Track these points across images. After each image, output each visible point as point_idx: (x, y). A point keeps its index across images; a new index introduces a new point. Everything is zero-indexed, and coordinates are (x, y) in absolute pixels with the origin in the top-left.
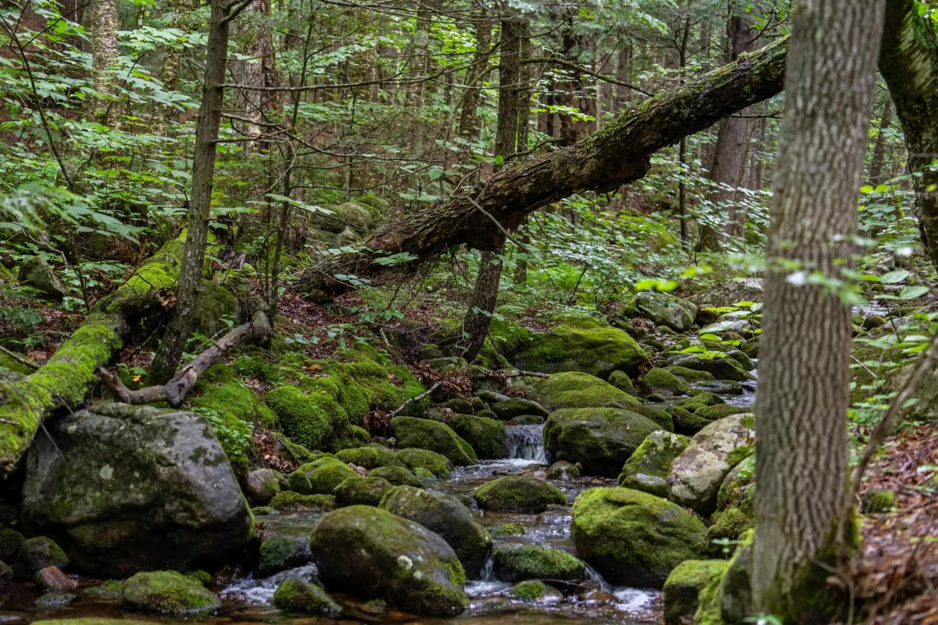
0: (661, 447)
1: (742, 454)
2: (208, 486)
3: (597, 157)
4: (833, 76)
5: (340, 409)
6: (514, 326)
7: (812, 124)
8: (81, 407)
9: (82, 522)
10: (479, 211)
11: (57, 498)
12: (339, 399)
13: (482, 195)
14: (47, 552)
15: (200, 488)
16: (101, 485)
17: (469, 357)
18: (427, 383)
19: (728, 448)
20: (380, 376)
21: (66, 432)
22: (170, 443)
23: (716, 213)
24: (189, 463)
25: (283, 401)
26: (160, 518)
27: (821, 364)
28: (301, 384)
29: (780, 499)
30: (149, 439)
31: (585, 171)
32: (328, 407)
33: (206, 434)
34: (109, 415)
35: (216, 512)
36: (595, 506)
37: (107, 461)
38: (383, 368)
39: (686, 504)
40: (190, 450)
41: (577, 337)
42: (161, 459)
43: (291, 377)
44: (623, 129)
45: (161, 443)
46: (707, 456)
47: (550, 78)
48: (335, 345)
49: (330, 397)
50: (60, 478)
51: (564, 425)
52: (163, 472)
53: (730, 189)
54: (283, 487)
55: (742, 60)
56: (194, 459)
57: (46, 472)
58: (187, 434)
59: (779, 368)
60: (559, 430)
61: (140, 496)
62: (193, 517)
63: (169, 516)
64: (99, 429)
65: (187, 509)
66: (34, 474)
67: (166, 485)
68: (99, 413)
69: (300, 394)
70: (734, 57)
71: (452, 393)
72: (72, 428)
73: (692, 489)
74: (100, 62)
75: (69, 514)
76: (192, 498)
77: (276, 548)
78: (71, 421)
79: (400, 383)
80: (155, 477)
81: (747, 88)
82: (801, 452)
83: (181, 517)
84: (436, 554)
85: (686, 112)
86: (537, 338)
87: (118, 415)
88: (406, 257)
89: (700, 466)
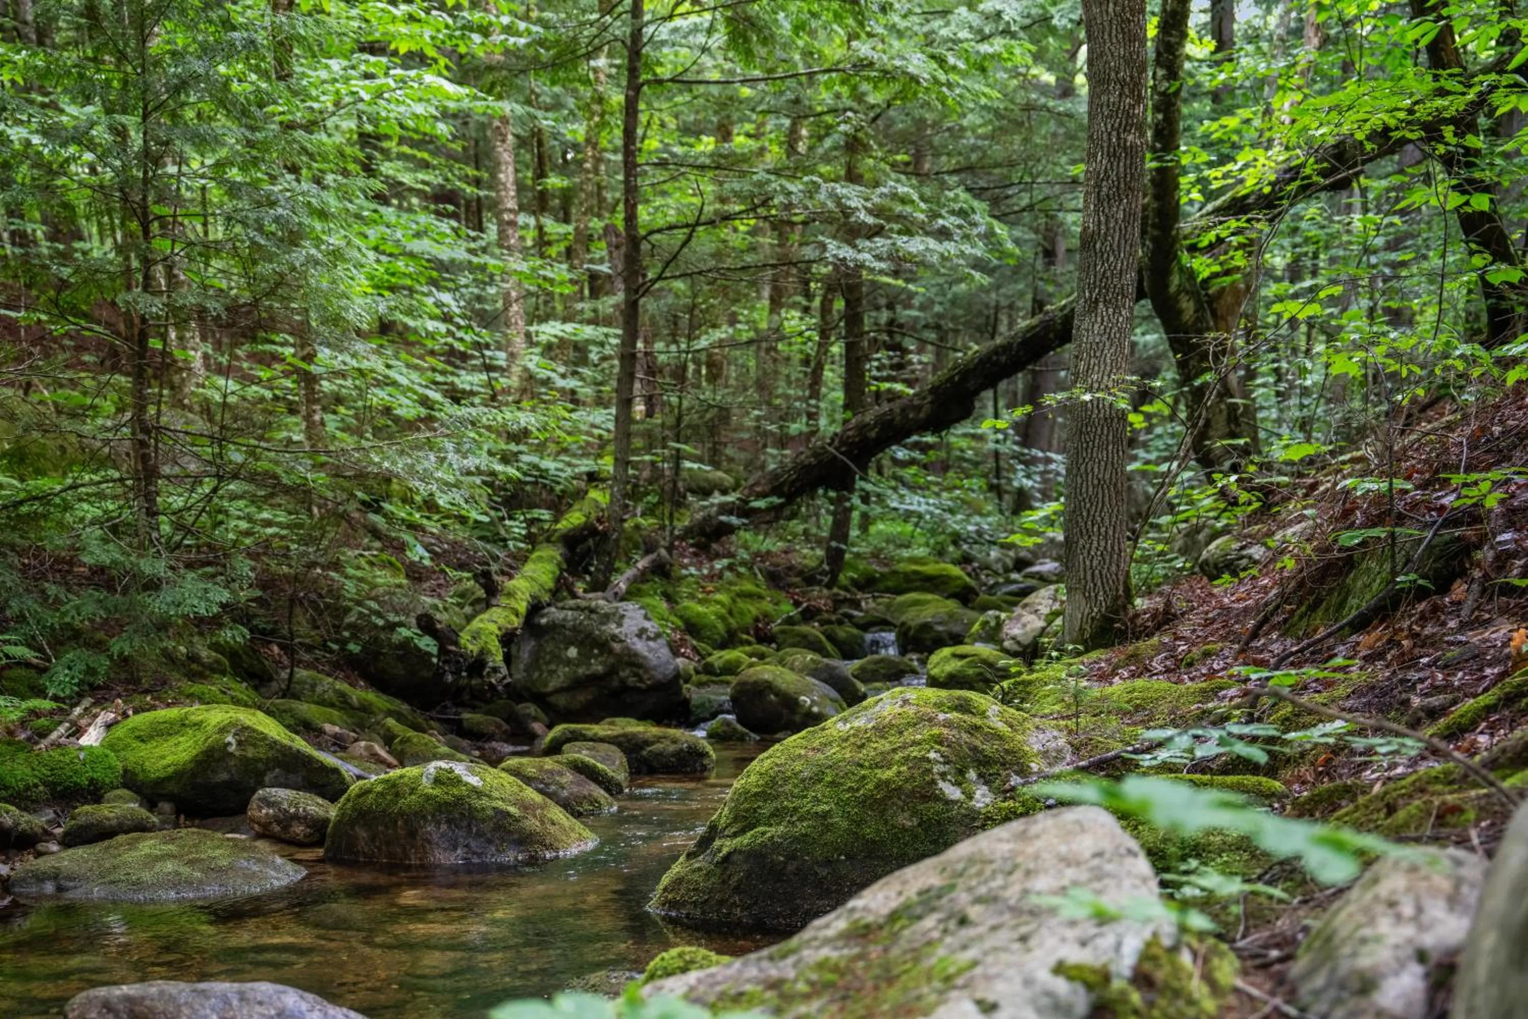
0: (993, 623)
1: (1056, 614)
2: (650, 656)
3: (931, 402)
4: (1109, 274)
5: (731, 620)
6: (862, 565)
7: (1096, 308)
8: (549, 605)
9: (558, 691)
10: (835, 457)
11: (536, 674)
12: (730, 613)
13: (836, 443)
14: (533, 713)
15: (645, 658)
16: (568, 662)
17: (829, 586)
18: (797, 604)
19: (1045, 610)
20: (761, 597)
21: (539, 626)
22: (620, 625)
23: (1028, 477)
24: (635, 639)
25: (688, 614)
26: (615, 683)
27: (1107, 476)
28: (701, 602)
29: (1082, 574)
30: (603, 624)
31: (922, 415)
32: (722, 618)
33: (646, 618)
34: (571, 609)
35: (658, 676)
36: (946, 660)
37: (572, 644)
38: (763, 592)
39: (1014, 655)
40: (635, 630)
41: (916, 572)
42: (614, 638)
43: (692, 596)
44: (953, 377)
45: (613, 626)
46: (1028, 618)
47: (878, 360)
48: (720, 576)
49: (723, 611)
50: (537, 660)
51: (913, 624)
52: (617, 647)
53: (1040, 454)
54: (697, 672)
55: (1047, 313)
56: (639, 636)
57: (526, 655)
58: (632, 618)
59: (1079, 480)
60: (910, 628)
61: (600, 668)
62: (641, 680)
63: (623, 681)
64: (564, 620)
65: (636, 675)
66: (518, 658)
67: (619, 657)
68: (563, 608)
69: (700, 609)
70: (1041, 310)
71: (819, 611)
72: (544, 621)
73: (1018, 643)
74: (512, 356)
75: (546, 686)
76: (640, 666)
77: (703, 705)
78: (543, 616)
79: (777, 604)
80: (611, 651)
81: (1051, 335)
82: (1095, 538)
83: (632, 681)
84: (826, 696)
85: (1003, 359)
86: (882, 574)
87: (578, 608)
88: (776, 500)
89: (1024, 626)
